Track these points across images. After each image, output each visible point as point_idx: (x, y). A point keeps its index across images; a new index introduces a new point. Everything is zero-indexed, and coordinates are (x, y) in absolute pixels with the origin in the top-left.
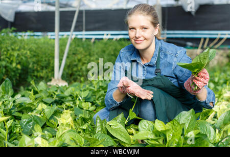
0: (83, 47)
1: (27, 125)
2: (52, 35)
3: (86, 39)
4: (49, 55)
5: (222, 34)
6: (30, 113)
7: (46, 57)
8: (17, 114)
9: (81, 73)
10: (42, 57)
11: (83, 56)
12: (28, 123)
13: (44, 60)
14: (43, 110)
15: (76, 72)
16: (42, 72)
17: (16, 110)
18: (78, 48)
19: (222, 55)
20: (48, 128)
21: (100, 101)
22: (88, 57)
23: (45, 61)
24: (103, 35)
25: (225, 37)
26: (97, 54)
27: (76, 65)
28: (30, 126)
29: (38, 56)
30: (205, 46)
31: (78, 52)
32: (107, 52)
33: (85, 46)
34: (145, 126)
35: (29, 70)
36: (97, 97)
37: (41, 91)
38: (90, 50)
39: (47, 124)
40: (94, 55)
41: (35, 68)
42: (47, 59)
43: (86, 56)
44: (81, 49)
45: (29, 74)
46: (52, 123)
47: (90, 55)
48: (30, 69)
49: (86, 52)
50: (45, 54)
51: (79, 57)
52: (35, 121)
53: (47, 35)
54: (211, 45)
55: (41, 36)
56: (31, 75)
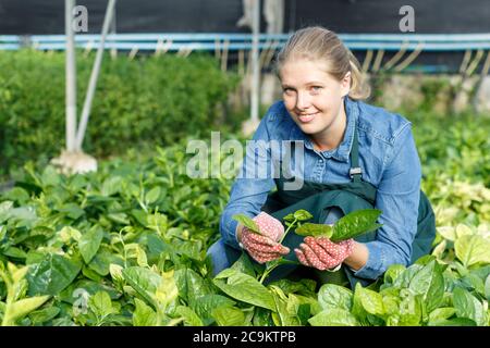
0: (120, 75)
1: (40, 276)
2: (41, 42)
3: (119, 51)
4: (47, 93)
5: (411, 42)
6: (41, 249)
7: (42, 98)
8: (14, 252)
9: (116, 133)
10: (32, 100)
11: (119, 94)
12: (41, 271)
13: (37, 106)
14: (73, 241)
15: (107, 129)
16: (36, 134)
17: (12, 241)
18: (109, 77)
19: (410, 87)
20: (88, 283)
21: (187, 211)
22: (131, 96)
23: (41, 108)
24: (156, 42)
25: (418, 48)
26: (151, 90)
27: (106, 115)
28: (46, 278)
29: (24, 97)
30: (376, 67)
31: (108, 86)
32: (172, 84)
33: (124, 70)
34: (333, 297)
35: (8, 131)
36: (176, 200)
37: (50, 187)
38: (135, 80)
39: (85, 273)
40: (143, 91)
41: (20, 124)
42: (43, 103)
43: (126, 94)
44: (114, 79)
45: (8, 139)
46: (94, 271)
47: (135, 91)
48: (10, 127)
49: (125, 83)
50: (38, 92)
51: (111, 95)
52: (57, 266)
53: (31, 43)
54: (389, 65)
55: (17, 42)
56: (12, 143)
